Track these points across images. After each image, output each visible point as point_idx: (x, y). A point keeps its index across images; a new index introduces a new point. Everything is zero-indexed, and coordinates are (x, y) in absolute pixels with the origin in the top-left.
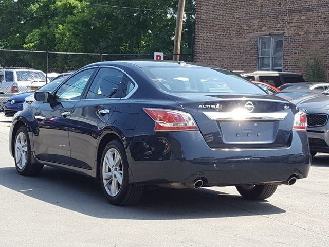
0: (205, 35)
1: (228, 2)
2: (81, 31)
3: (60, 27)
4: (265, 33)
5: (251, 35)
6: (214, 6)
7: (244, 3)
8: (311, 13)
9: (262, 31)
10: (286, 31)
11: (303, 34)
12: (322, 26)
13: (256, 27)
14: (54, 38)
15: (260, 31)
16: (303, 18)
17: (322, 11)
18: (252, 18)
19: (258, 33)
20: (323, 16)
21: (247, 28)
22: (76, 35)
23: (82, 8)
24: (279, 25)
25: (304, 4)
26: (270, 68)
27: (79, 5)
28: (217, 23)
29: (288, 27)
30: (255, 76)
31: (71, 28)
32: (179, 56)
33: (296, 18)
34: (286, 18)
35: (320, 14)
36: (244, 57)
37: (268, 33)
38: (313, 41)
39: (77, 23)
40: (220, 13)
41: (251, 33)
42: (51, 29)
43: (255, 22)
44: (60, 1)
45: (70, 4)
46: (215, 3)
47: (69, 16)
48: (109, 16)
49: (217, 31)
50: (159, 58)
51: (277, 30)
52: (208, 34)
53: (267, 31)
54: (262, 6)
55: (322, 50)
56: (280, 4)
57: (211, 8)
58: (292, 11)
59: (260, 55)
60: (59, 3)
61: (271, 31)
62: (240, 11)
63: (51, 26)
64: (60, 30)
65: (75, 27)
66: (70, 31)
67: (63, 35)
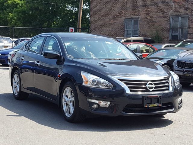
0: (95, 18)
1: (108, 1)
2: (21, 17)
3: (10, 14)
4: (129, 17)
5: (121, 18)
6: (100, 3)
7: (117, 1)
8: (154, 7)
9: (127, 16)
10: (140, 16)
11: (149, 17)
12: (160, 14)
13: (124, 14)
14: (7, 20)
15: (126, 16)
16: (149, 9)
17: (160, 6)
18: (122, 9)
19: (125, 17)
20: (160, 8)
21: (119, 15)
22: (19, 19)
23: (22, 5)
24: (136, 13)
25: (150, 2)
26: (132, 36)
27: (20, 3)
28: (102, 12)
29: (141, 14)
30: (131, 40)
31: (16, 15)
32: (80, 29)
33: (146, 10)
34: (140, 9)
35: (158, 8)
36: (117, 30)
37: (130, 17)
38: (155, 21)
39: (19, 12)
40: (104, 6)
41: (121, 17)
42: (5, 16)
43: (123, 11)
44: (10, 1)
45: (15, 2)
46: (101, 1)
47: (15, 9)
48: (37, 9)
49: (102, 16)
50: (72, 30)
51: (135, 16)
52: (97, 18)
53: (130, 16)
54: (127, 3)
55: (160, 26)
56: (137, 2)
57: (99, 4)
58: (143, 6)
59: (126, 29)
60: (9, 2)
61: (132, 16)
62: (115, 5)
63: (5, 14)
64: (10, 16)
65: (18, 15)
66: (15, 16)
67: (12, 19)
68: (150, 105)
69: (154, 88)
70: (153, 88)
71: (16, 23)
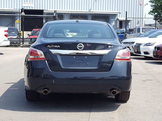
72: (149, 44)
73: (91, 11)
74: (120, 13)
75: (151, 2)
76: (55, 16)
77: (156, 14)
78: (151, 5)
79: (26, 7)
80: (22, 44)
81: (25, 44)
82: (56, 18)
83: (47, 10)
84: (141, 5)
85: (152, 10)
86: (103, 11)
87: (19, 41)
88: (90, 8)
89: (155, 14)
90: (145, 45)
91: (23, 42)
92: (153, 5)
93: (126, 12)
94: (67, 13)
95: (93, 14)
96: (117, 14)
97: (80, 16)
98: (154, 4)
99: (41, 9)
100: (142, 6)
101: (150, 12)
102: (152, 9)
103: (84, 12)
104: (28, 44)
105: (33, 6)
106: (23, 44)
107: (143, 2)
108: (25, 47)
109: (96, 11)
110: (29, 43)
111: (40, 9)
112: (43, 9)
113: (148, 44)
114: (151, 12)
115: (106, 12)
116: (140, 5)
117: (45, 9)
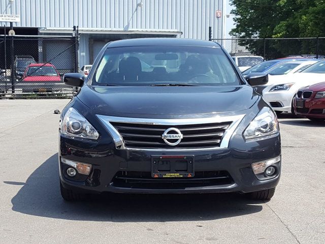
2: (321, 20)
3: (304, 17)
14: (298, 28)
22: (316, 24)
31: (312, 18)
39: (318, 13)
42: (296, 20)
47: (311, 8)
63: (296, 18)
64: (303, 20)
65: (316, 17)
66: (311, 21)
67: (306, 25)
68: (166, 175)
69: (179, 141)
70: (177, 140)
71: (313, 30)
72: (281, 87)
73: (129, 30)
74: (182, 33)
75: (234, 13)
76: (75, 37)
77: (243, 34)
78: (234, 18)
79: (5, 23)
80: (11, 92)
81: (16, 93)
82: (78, 41)
83: (45, 28)
84: (218, 17)
85: (235, 27)
86: (150, 30)
87: (6, 86)
88: (126, 24)
89: (241, 34)
90: (271, 89)
91: (13, 88)
92: (238, 19)
93: (210, 28)
94: (83, 34)
95: (131, 34)
96: (176, 35)
97: (108, 39)
98: (239, 17)
99: (34, 26)
100: (220, 19)
101: (231, 32)
102: (235, 25)
103: (115, 31)
104: (21, 93)
105: (18, 20)
106: (13, 92)
107: (221, 12)
108: (17, 98)
109: (137, 30)
110: (23, 91)
111: (32, 26)
112: (37, 27)
113: (279, 87)
114: (233, 30)
115: (156, 31)
116: (216, 19)
117: (42, 27)
